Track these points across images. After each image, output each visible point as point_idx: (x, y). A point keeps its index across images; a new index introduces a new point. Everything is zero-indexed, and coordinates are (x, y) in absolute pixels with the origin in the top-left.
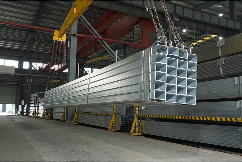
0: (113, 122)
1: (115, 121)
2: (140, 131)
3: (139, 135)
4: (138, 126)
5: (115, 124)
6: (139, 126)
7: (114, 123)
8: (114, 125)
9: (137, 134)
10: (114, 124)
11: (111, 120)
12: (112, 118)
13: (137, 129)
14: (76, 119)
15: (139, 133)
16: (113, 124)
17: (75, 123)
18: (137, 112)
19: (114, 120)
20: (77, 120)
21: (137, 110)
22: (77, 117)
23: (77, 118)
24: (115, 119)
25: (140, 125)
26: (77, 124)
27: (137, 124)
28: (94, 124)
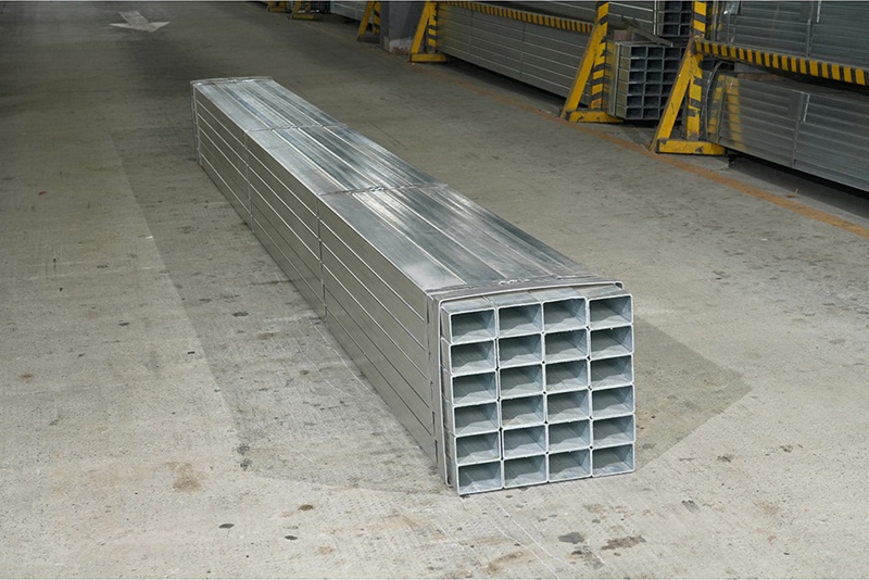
0: (594, 70)
1: (603, 66)
2: (711, 130)
3: (700, 154)
4: (700, 104)
5: (603, 80)
6: (706, 104)
7: (599, 74)
8: (597, 89)
9: (691, 146)
10: (597, 82)
11: (582, 53)
12: (586, 43)
13: (693, 123)
14: (432, 32)
15: (700, 144)
16: (592, 82)
17: (424, 58)
18: (700, 26)
19: (601, 61)
20: (436, 38)
21: (700, 17)
22: (436, 18)
23: (436, 28)
24: (605, 53)
25: (710, 101)
26: (439, 63)
27: (696, 93)
28: (514, 73)
